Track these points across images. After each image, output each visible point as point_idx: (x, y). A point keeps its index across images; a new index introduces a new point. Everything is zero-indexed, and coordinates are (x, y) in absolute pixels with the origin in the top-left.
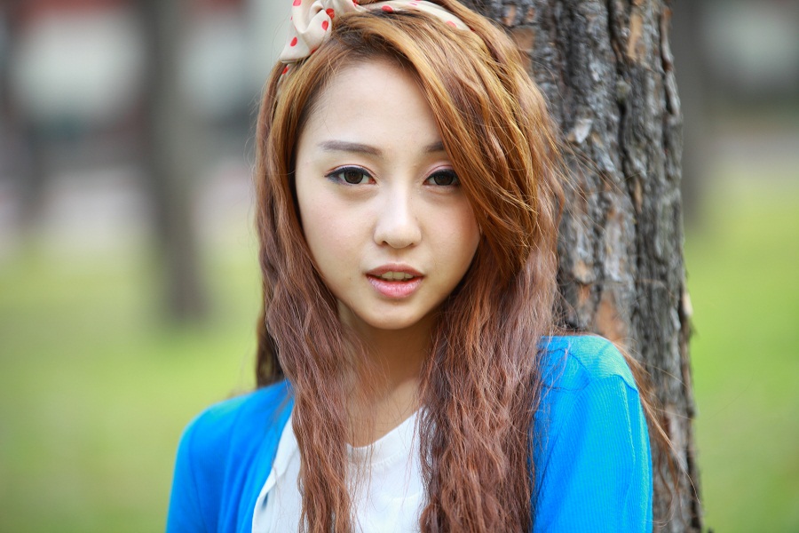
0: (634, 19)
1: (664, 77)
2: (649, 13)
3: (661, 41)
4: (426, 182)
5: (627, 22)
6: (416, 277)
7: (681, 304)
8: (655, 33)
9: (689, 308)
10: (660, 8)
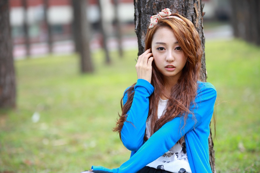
0: (197, 20)
1: (202, 30)
2: (199, 19)
3: (201, 23)
4: (175, 49)
5: (196, 20)
6: (174, 67)
7: (205, 72)
8: (200, 22)
9: (207, 73)
10: (201, 17)
